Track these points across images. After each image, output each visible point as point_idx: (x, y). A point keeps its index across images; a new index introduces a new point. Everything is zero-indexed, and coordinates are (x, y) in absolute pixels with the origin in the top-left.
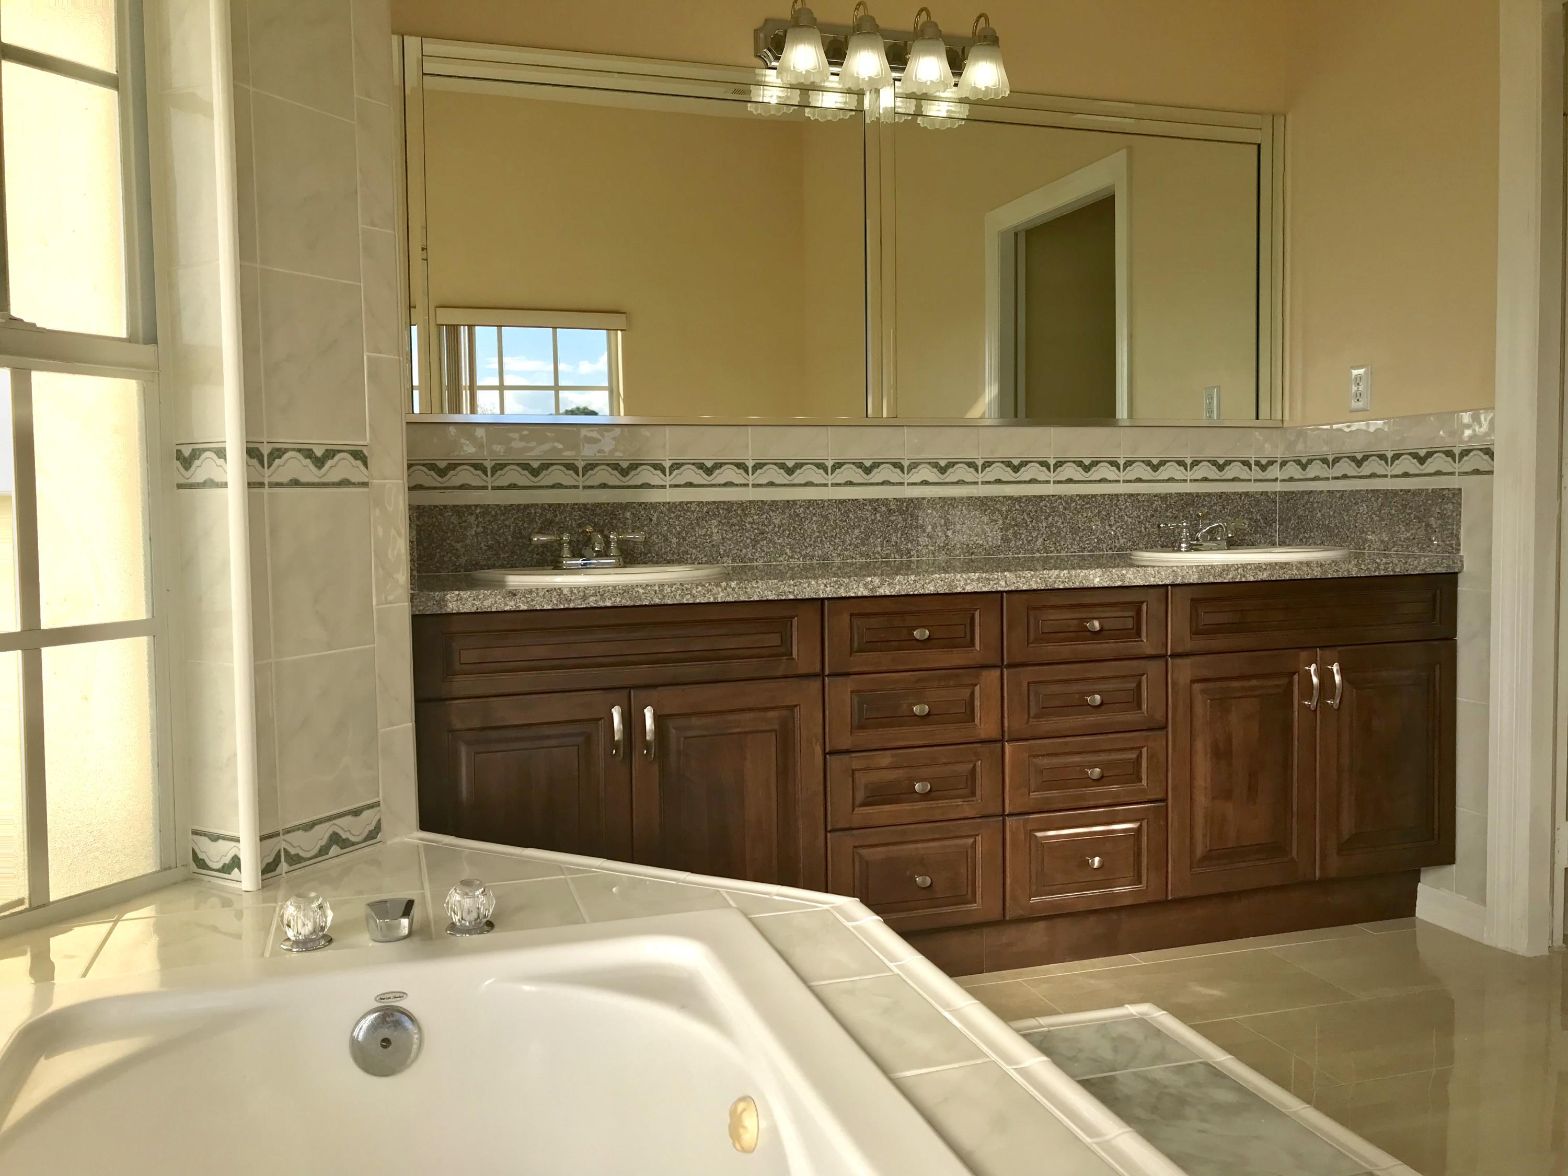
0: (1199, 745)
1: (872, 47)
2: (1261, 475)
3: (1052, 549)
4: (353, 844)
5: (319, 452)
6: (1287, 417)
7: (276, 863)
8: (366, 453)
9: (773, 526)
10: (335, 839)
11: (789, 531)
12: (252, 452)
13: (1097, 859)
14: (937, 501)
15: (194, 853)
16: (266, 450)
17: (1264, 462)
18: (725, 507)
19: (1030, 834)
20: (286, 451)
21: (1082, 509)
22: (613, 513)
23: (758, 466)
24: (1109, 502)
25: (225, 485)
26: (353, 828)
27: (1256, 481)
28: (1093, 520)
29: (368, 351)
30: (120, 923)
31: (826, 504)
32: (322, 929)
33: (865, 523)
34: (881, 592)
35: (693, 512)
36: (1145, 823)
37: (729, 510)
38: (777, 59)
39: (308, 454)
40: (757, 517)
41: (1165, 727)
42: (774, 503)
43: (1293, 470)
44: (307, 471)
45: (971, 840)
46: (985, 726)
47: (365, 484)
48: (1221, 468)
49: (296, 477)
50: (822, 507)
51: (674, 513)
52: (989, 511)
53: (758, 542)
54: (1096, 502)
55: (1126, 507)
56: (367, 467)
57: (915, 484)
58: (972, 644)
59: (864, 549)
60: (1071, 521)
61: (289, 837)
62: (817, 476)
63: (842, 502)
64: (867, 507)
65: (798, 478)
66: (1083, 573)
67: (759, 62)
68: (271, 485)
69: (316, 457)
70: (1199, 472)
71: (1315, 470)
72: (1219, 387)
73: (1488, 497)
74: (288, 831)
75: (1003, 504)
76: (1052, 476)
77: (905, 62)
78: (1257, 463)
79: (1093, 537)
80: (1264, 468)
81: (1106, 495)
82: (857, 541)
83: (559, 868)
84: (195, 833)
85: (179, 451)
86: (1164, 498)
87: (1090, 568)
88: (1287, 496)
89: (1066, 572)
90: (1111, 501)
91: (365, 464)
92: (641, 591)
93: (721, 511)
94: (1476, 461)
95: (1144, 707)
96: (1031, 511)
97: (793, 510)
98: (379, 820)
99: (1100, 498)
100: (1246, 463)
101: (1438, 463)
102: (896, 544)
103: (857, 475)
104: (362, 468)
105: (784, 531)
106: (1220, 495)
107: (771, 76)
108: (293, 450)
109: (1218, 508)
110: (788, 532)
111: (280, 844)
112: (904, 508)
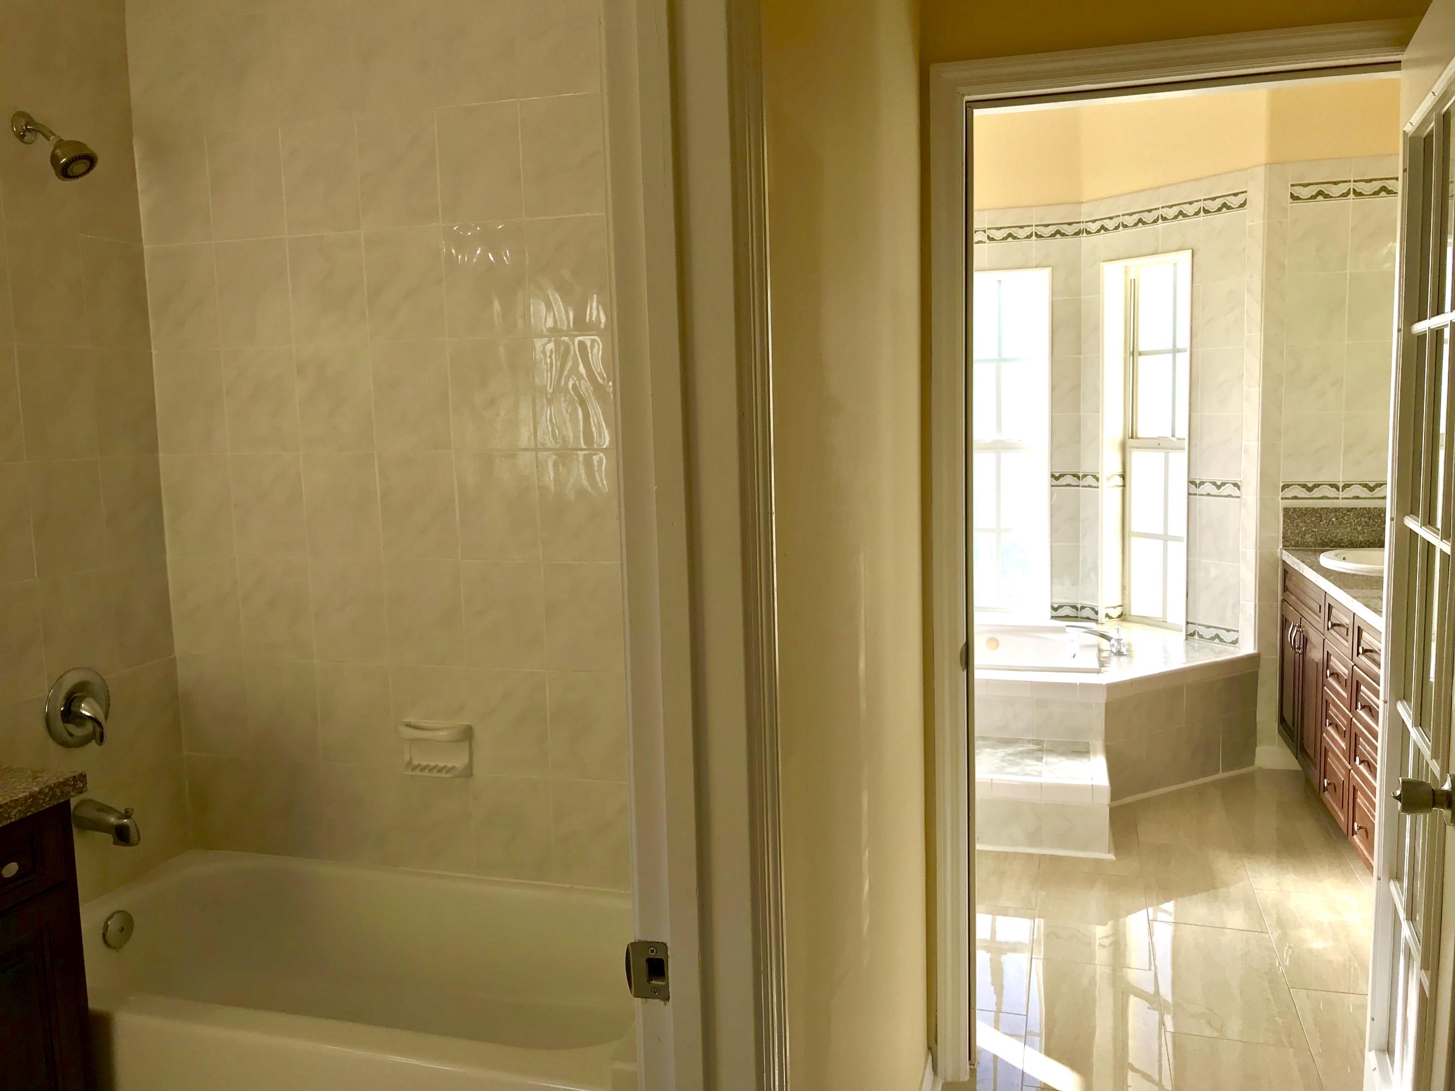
5: (1219, 483)
8: (1239, 484)
12: (1190, 483)
16: (1195, 482)
20: (1205, 482)
39: (1214, 484)
44: (1214, 490)
47: (1238, 497)
49: (1209, 492)
56: (1240, 490)
68: (1197, 495)
69: (1218, 485)
91: (1239, 488)
104: (1237, 490)
108: (1208, 482)
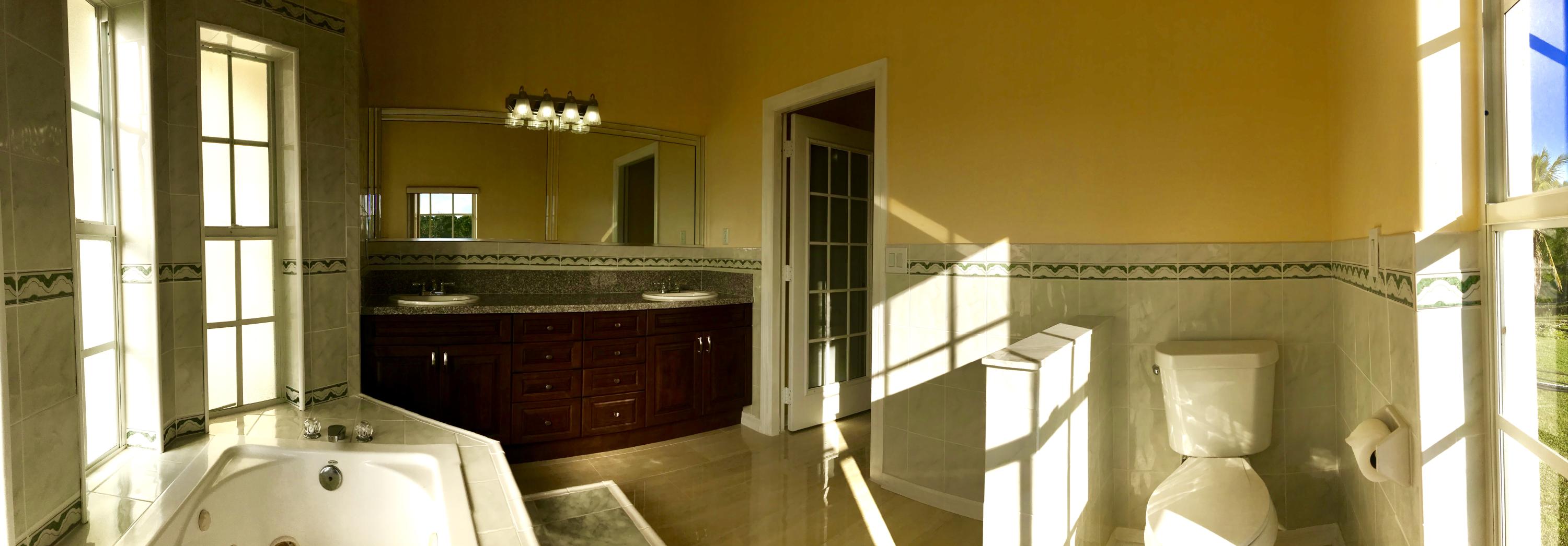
0: (658, 369)
1: (549, 105)
2: (696, 264)
4: (337, 396)
5: (328, 261)
6: (705, 244)
7: (311, 401)
8: (345, 260)
10: (331, 394)
12: (305, 263)
13: (618, 414)
15: (287, 394)
16: (309, 262)
17: (697, 260)
18: (487, 272)
19: (592, 404)
20: (317, 262)
23: (501, 257)
25: (295, 274)
26: (337, 391)
27: (694, 266)
29: (348, 225)
30: (262, 416)
31: (528, 272)
32: (317, 431)
34: (535, 311)
35: (474, 274)
36: (637, 399)
37: (489, 273)
38: (513, 109)
39: (324, 262)
40: (500, 276)
41: (645, 362)
42: (506, 270)
43: (707, 263)
44: (324, 268)
45: (568, 407)
46: (575, 363)
47: (345, 271)
48: (681, 261)
49: (320, 270)
52: (590, 276)
55: (644, 276)
56: (345, 266)
57: (564, 265)
58: (571, 332)
61: (315, 393)
62: (525, 261)
63: (534, 271)
65: (518, 261)
66: (614, 305)
67: (507, 110)
68: (311, 274)
70: (673, 263)
71: (713, 263)
72: (685, 232)
73: (760, 277)
74: (314, 391)
75: (596, 274)
76: (618, 264)
77: (562, 109)
78: (695, 260)
80: (697, 262)
83: (404, 416)
84: (287, 387)
85: (284, 262)
86: (660, 272)
87: (618, 303)
88: (704, 271)
89: (608, 305)
92: (444, 309)
94: (756, 265)
95: (637, 355)
97: (515, 274)
98: (347, 389)
100: (690, 260)
101: (747, 265)
103: (541, 261)
104: (344, 266)
106: (681, 272)
107: (511, 115)
109: (679, 276)
111: (312, 395)
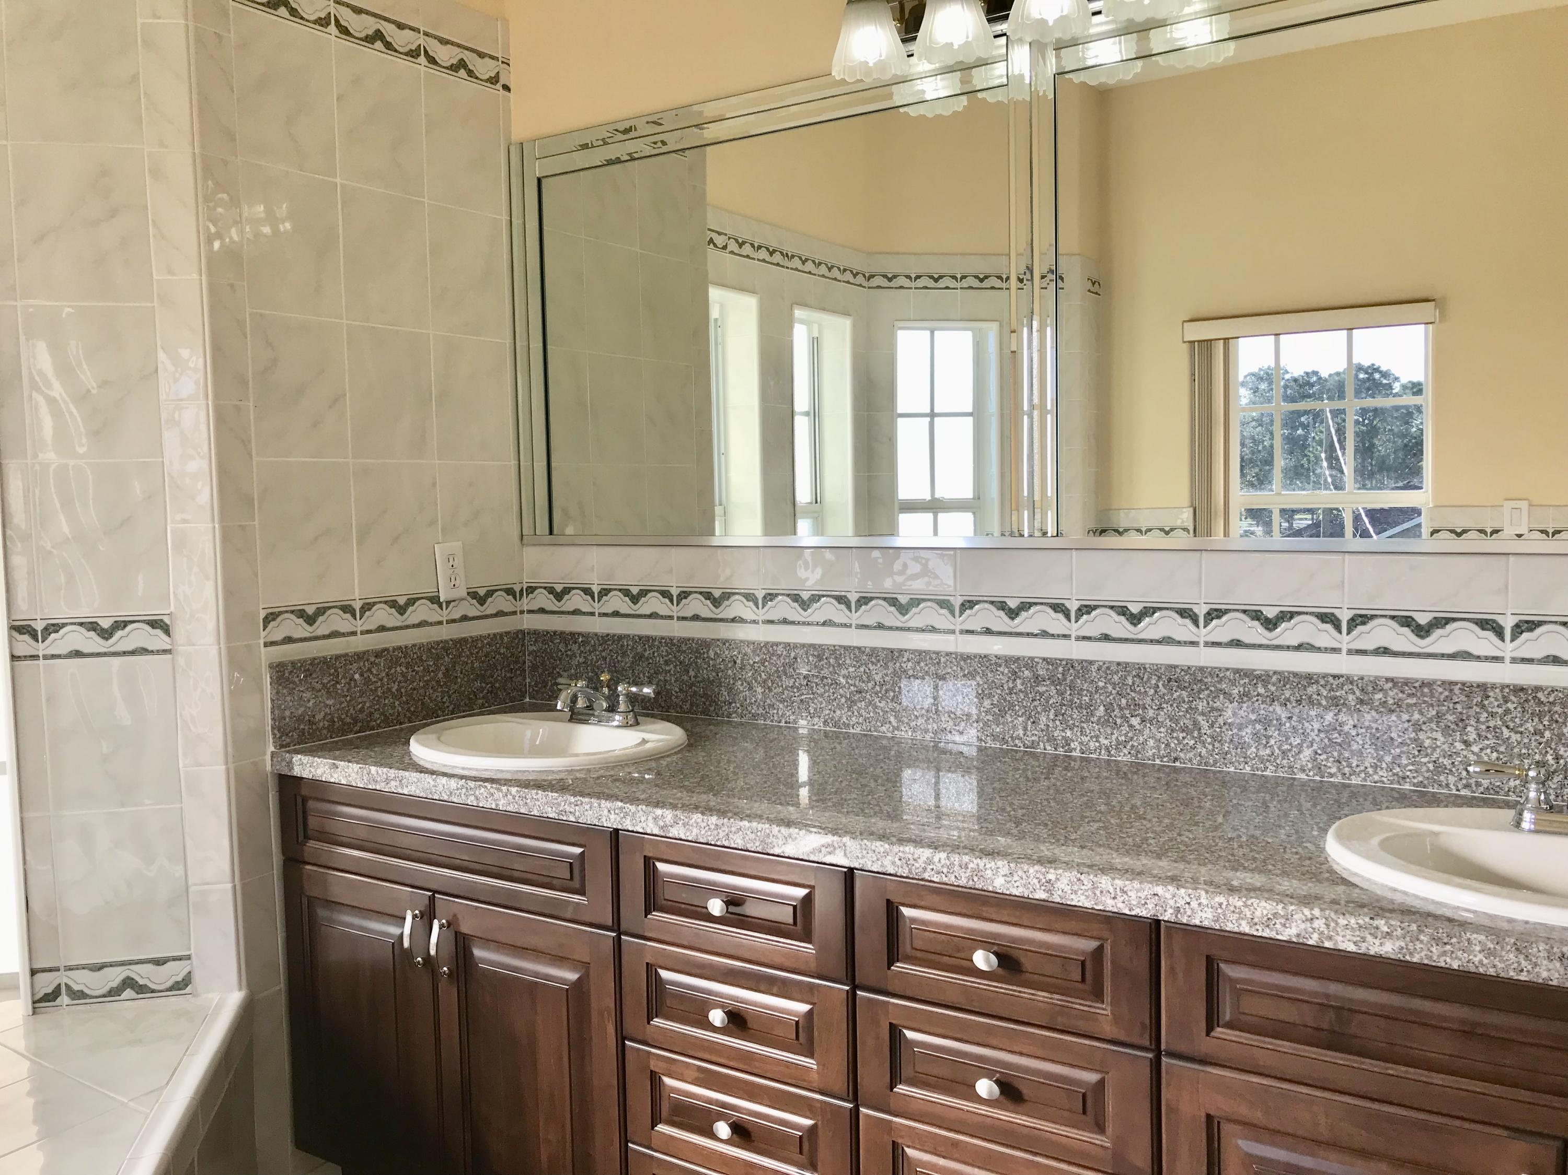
3: (1333, 770)
4: (153, 991)
5: (105, 624)
7: (55, 994)
8: (167, 621)
9: (873, 683)
10: (130, 983)
11: (894, 692)
12: (20, 629)
14: (1114, 668)
16: (38, 626)
18: (816, 653)
20: (64, 625)
21: (1399, 706)
22: (697, 651)
23: (863, 601)
24: (1463, 698)
26: (154, 976)
28: (1424, 727)
31: (943, 660)
33: (999, 691)
35: (779, 656)
37: (820, 658)
39: (92, 625)
40: (853, 669)
44: (91, 642)
47: (167, 652)
49: (78, 649)
50: (938, 663)
51: (759, 655)
52: (1206, 692)
53: (854, 702)
54: (1432, 696)
55: (1507, 711)
56: (169, 635)
59: (998, 730)
60: (1374, 725)
61: (71, 974)
62: (940, 618)
64: (1001, 669)
65: (914, 619)
68: (46, 657)
69: (102, 629)
74: (70, 968)
75: (1233, 683)
79: (1425, 760)
81: (1456, 683)
82: (988, 717)
90: (1467, 696)
91: (167, 631)
93: (811, 658)
96: (1288, 700)
97: (898, 664)
98: (190, 973)
99: (1440, 690)
102: (1048, 729)
103: (996, 620)
104: (163, 636)
105: (887, 691)
108: (72, 624)
110: (892, 694)
111: (61, 978)
112: (1060, 676)
